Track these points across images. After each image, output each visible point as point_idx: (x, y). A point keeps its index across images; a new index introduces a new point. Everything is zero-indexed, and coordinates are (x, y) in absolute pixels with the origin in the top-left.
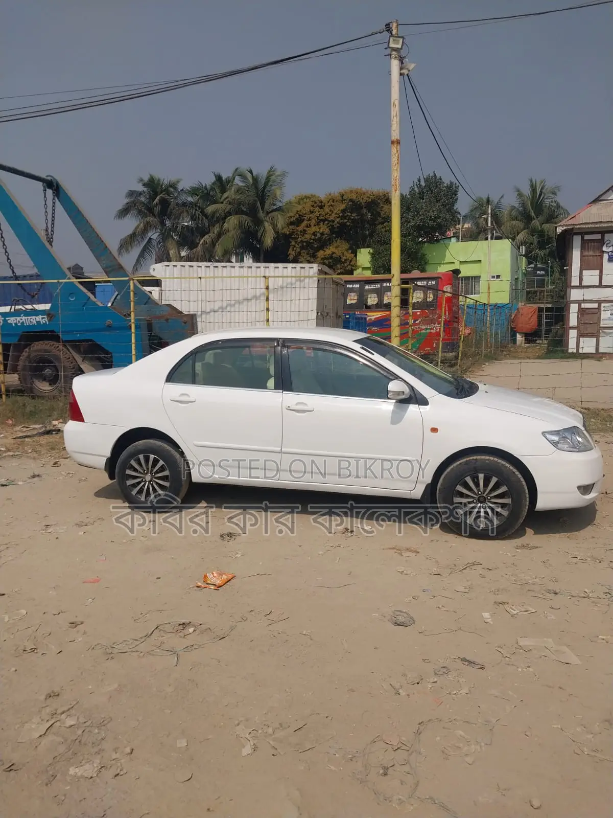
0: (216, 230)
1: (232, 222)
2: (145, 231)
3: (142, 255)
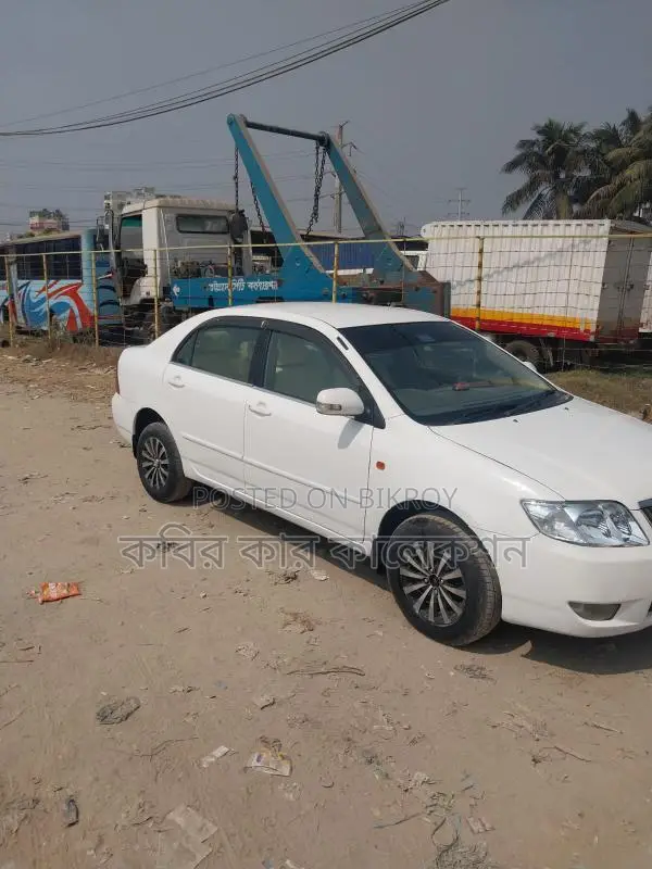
1: (637, 169)
2: (534, 186)
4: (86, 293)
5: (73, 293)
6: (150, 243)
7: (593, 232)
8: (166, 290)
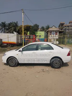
0: (11, 29)
1: (13, 28)
2: (2, 28)
3: (2, 31)
7: (15, 35)
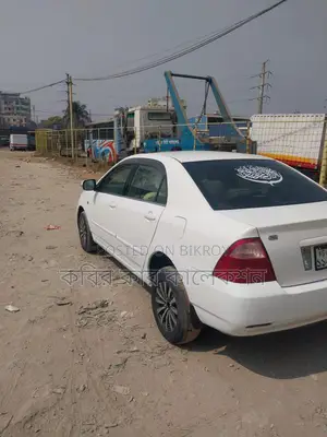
4: (115, 145)
5: (110, 146)
6: (137, 125)
7: (318, 119)
8: (142, 144)
